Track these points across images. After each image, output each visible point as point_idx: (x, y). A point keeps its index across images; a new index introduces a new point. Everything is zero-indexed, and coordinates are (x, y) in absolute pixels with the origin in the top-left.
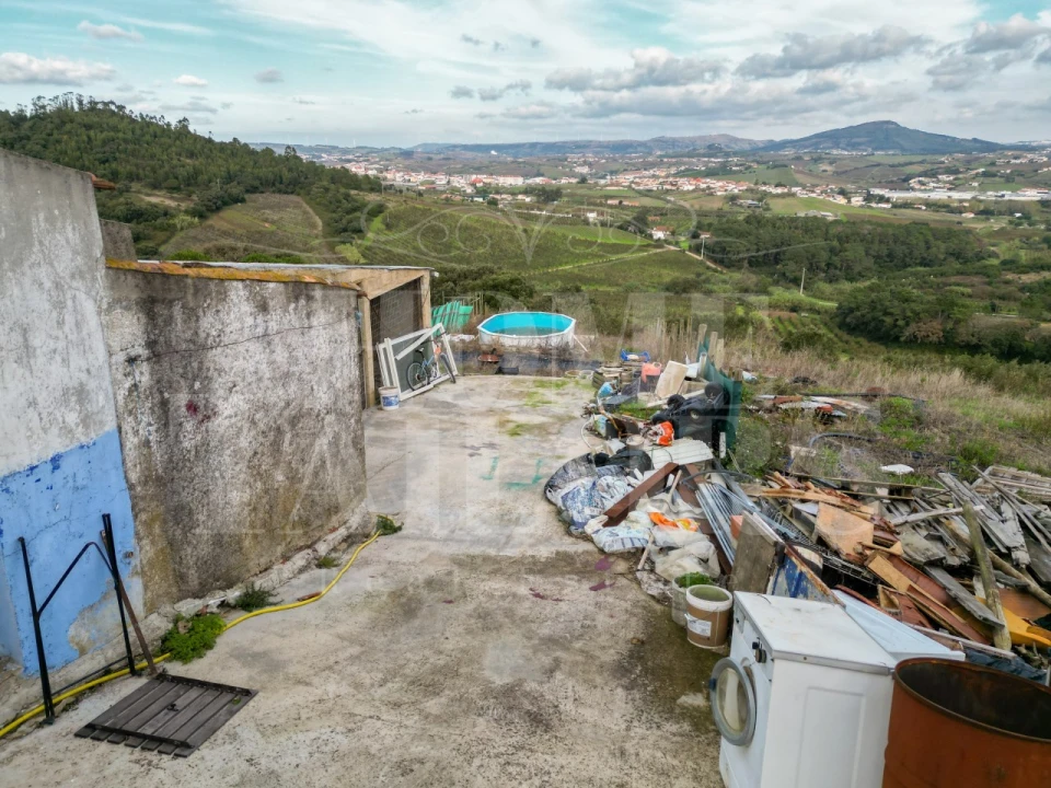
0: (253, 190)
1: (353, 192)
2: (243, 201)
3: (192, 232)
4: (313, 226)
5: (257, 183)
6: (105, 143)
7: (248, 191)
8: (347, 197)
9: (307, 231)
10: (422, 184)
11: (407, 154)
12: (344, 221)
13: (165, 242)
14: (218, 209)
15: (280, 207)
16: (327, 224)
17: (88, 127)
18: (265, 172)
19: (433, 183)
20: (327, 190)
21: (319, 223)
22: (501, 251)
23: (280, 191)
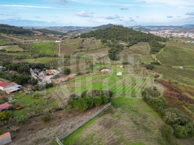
0: (139, 41)
1: (159, 42)
2: (137, 43)
5: (140, 40)
7: (138, 42)
8: (157, 43)
9: (147, 51)
10: (181, 36)
11: (181, 27)
12: (155, 49)
14: (132, 45)
15: (143, 45)
16: (151, 49)
18: (142, 38)
19: (184, 36)
20: (153, 41)
21: (150, 49)
23: (144, 42)
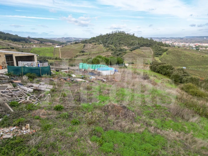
0: (142, 46)
1: (162, 47)
2: (139, 48)
3: (129, 53)
4: (151, 53)
5: (143, 45)
6: (120, 38)
7: (141, 46)
8: (160, 48)
9: (150, 54)
10: (182, 45)
11: (182, 39)
12: (158, 53)
13: (124, 55)
14: (135, 49)
15: (146, 49)
16: (154, 53)
17: (118, 36)
18: (145, 43)
19: (185, 45)
20: (156, 46)
21: (153, 52)
22: (194, 61)
23: (147, 46)
